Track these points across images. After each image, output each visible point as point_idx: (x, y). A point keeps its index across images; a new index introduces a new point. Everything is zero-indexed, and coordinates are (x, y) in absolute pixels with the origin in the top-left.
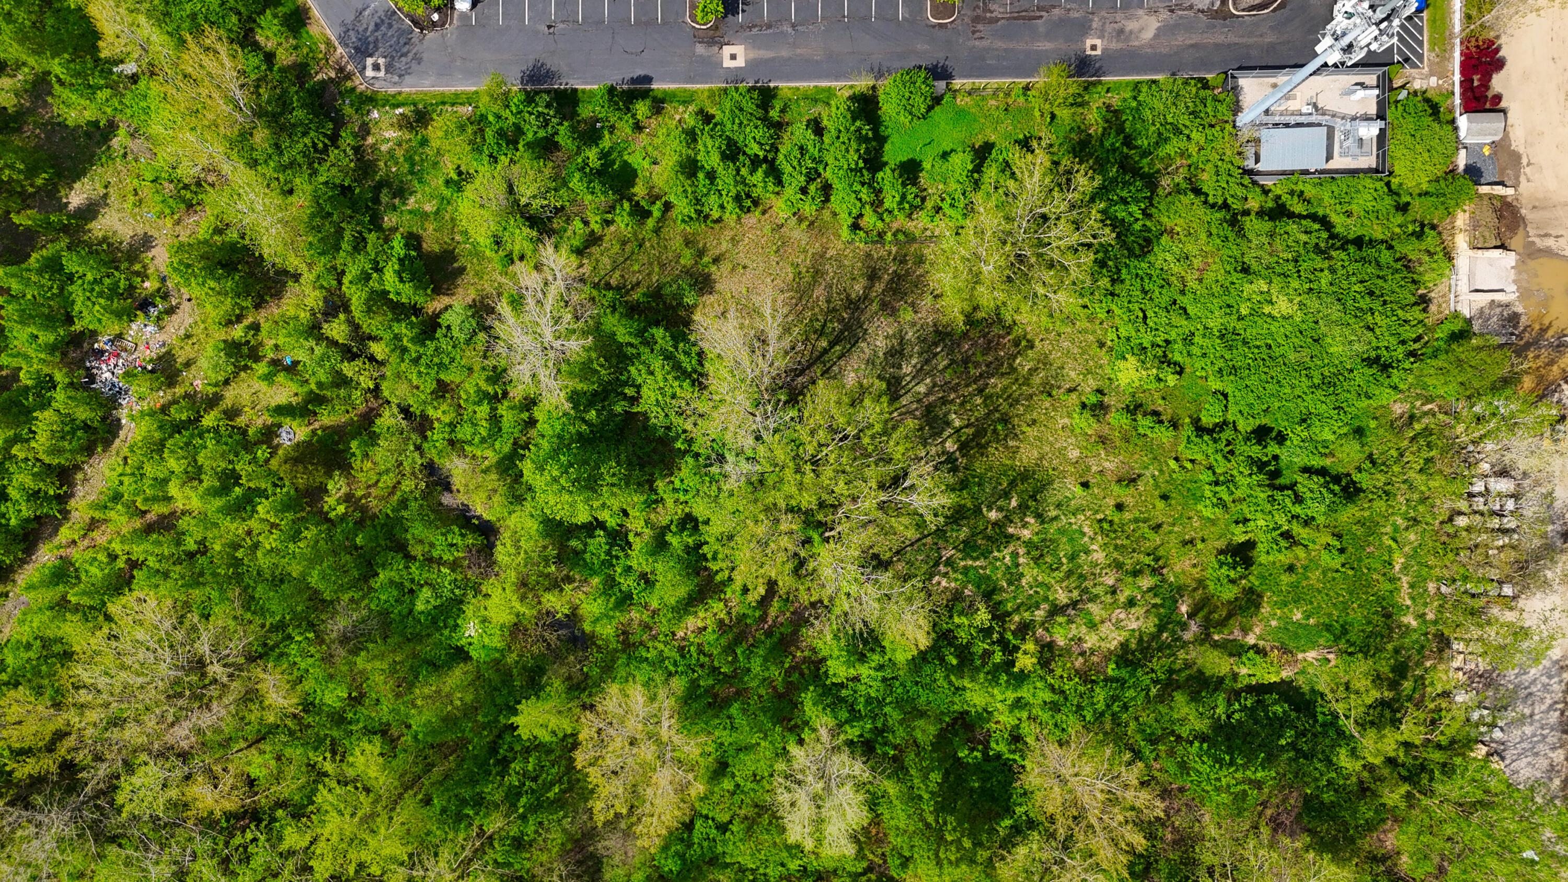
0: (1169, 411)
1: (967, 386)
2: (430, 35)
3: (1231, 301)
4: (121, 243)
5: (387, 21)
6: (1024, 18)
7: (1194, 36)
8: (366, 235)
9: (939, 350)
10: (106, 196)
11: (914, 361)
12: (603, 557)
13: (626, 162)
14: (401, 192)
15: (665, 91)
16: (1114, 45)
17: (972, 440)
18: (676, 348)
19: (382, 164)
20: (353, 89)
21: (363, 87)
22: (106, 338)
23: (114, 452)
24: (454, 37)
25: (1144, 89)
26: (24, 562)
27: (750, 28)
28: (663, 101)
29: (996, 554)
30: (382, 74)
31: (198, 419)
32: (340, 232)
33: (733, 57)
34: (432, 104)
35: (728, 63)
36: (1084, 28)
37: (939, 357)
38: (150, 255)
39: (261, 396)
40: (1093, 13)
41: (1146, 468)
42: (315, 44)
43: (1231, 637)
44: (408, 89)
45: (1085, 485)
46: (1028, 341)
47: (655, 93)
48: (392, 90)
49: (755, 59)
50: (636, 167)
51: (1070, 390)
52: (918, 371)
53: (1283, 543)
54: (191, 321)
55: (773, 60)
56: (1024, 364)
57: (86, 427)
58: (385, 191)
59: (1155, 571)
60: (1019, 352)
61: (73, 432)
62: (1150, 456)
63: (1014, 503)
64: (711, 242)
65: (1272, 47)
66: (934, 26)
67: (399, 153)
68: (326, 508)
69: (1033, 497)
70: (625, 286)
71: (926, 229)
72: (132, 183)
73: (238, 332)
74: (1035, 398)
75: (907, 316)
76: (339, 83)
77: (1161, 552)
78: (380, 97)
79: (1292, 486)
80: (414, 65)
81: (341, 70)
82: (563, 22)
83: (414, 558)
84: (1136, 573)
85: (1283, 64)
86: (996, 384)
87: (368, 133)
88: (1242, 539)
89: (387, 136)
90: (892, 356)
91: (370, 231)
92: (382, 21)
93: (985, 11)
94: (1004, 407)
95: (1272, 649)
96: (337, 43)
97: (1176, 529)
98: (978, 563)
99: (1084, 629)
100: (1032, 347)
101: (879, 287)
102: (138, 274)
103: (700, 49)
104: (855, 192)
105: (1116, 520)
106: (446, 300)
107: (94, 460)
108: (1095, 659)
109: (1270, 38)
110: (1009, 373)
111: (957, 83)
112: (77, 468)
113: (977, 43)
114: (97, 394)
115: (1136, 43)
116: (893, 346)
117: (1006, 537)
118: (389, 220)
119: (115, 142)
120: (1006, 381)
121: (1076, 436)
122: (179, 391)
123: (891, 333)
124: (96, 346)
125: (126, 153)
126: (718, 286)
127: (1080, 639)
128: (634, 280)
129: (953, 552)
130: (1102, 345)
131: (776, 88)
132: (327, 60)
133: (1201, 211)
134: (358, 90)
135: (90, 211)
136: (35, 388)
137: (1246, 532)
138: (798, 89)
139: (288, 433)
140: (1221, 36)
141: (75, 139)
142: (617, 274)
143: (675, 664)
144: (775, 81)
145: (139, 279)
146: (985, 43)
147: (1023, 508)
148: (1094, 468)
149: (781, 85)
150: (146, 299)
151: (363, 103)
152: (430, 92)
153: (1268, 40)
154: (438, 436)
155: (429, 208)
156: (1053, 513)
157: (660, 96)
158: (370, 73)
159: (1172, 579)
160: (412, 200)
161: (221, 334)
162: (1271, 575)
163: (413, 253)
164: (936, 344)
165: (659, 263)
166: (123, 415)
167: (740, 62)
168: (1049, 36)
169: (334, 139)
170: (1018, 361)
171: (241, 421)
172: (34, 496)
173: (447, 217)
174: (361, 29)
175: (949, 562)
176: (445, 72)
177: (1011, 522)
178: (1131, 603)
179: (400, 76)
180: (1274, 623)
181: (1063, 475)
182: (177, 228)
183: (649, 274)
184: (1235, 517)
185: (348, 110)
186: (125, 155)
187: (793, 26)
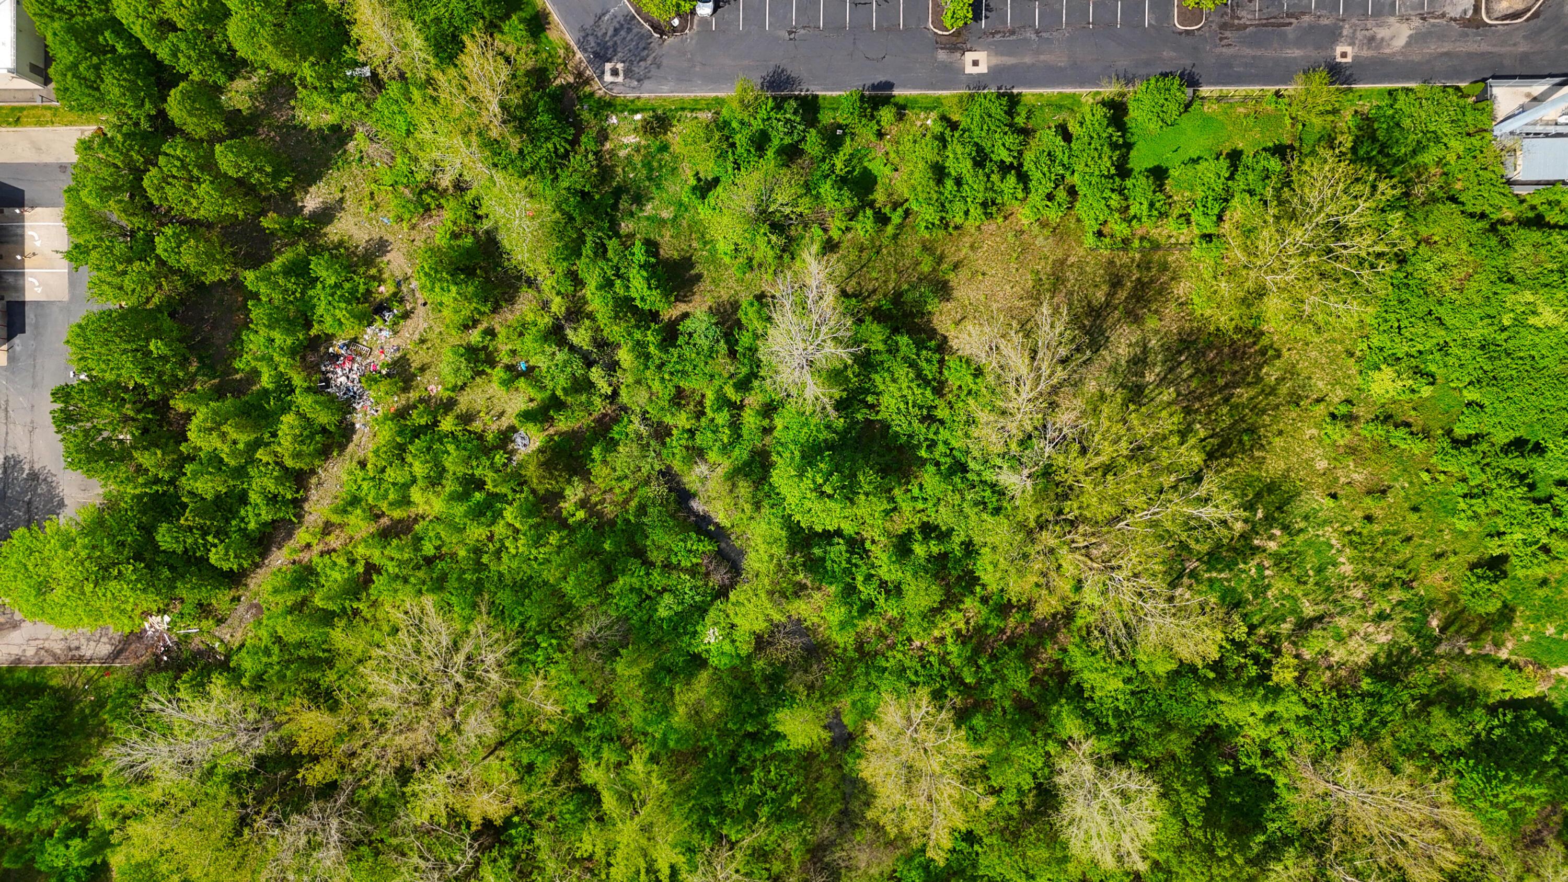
0: (1421, 423)
1: (1212, 395)
2: (670, 40)
3: (1492, 312)
4: (357, 247)
5: (626, 26)
6: (1273, 25)
7: (1446, 44)
8: (606, 242)
9: (1183, 358)
10: (342, 200)
11: (1157, 370)
12: (844, 564)
13: (865, 168)
14: (639, 199)
15: (906, 98)
16: (1365, 53)
17: (1217, 450)
18: (918, 355)
19: (619, 170)
20: (592, 94)
21: (601, 92)
22: (341, 342)
23: (348, 457)
24: (694, 42)
25: (1401, 97)
26: (257, 566)
27: (993, 34)
28: (904, 107)
29: (1242, 566)
30: (620, 79)
31: (436, 423)
32: (581, 239)
33: (975, 63)
34: (671, 110)
35: (970, 69)
36: (1334, 35)
37: (1183, 366)
38: (385, 259)
39: (496, 401)
40: (1344, 20)
41: (1396, 480)
42: (554, 49)
43: (1483, 652)
44: (647, 95)
45: (1334, 496)
46: (1276, 350)
47: (897, 100)
48: (631, 96)
49: (996, 66)
50: (876, 173)
51: (1319, 401)
52: (1161, 380)
53: (1543, 557)
54: (426, 325)
55: (1014, 66)
56: (1271, 374)
57: (324, 430)
58: (624, 197)
59: (1406, 585)
60: (1265, 362)
61: (311, 436)
62: (1401, 467)
63: (1260, 514)
64: (949, 249)
65: (1524, 57)
66: (1180, 33)
67: (637, 159)
68: (565, 513)
69: (1279, 509)
70: (861, 294)
71: (1170, 237)
72: (367, 187)
73: (475, 336)
74: (1281, 408)
75: (1152, 323)
76: (577, 88)
77: (1411, 565)
78: (618, 101)
79: (1549, 499)
80: (653, 69)
81: (580, 75)
82: (804, 27)
83: (652, 564)
84: (1386, 586)
85: (1537, 73)
86: (1243, 394)
87: (606, 138)
88: (1497, 552)
89: (625, 141)
90: (1135, 364)
91: (610, 238)
92: (622, 25)
93: (1233, 17)
94: (1251, 418)
95: (1526, 664)
96: (576, 48)
97: (1426, 542)
98: (1223, 575)
99: (1331, 643)
100: (1279, 356)
101: (1122, 295)
102: (373, 278)
103: (942, 55)
104: (1104, 198)
105: (1365, 532)
106: (682, 308)
107: (329, 464)
108: (1343, 673)
109: (1523, 47)
110: (1256, 383)
111: (1205, 91)
112: (313, 472)
113: (1224, 50)
114: (332, 399)
115: (1387, 51)
116: (1136, 355)
117: (1251, 549)
118: (626, 227)
119: (351, 146)
120: (1252, 392)
121: (1324, 447)
122: (414, 395)
123: (1134, 341)
124: (331, 350)
125: (362, 157)
126: (956, 294)
127: (1327, 653)
128: (871, 287)
129: (1196, 564)
130: (1352, 355)
131: (1020, 94)
132: (566, 65)
133: (1459, 220)
134: (597, 96)
135: (326, 215)
136: (274, 391)
137: (1500, 546)
138: (1041, 95)
139: (523, 438)
140: (1474, 45)
141: (310, 143)
142: (853, 282)
143: (916, 673)
144: (1018, 87)
145: (376, 284)
146: (1231, 51)
147: (1269, 520)
148: (1343, 480)
149: (1024, 91)
150: (381, 304)
151: (602, 108)
152: (670, 97)
153: (1521, 49)
154: (676, 442)
155: (665, 214)
156: (1302, 525)
157: (901, 102)
158: (608, 78)
159: (1422, 593)
160: (649, 206)
161: (456, 338)
162: (1523, 589)
163: (653, 260)
164: (1180, 353)
165: (896, 271)
166: (358, 420)
167: (983, 69)
168: (1299, 42)
169: (575, 142)
170: (1264, 371)
171: (477, 426)
172: (273, 500)
173: (685, 223)
174: (599, 34)
175: (1193, 574)
176: (684, 78)
177: (1257, 533)
178: (1381, 617)
179: (639, 81)
180: (1526, 638)
181: (1309, 486)
182: (413, 233)
183: (885, 282)
184: (1487, 531)
185: (586, 115)
186: (361, 159)
187: (1037, 32)
